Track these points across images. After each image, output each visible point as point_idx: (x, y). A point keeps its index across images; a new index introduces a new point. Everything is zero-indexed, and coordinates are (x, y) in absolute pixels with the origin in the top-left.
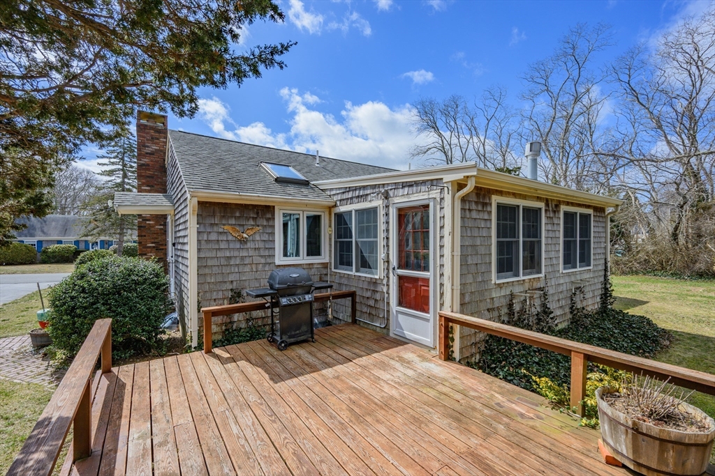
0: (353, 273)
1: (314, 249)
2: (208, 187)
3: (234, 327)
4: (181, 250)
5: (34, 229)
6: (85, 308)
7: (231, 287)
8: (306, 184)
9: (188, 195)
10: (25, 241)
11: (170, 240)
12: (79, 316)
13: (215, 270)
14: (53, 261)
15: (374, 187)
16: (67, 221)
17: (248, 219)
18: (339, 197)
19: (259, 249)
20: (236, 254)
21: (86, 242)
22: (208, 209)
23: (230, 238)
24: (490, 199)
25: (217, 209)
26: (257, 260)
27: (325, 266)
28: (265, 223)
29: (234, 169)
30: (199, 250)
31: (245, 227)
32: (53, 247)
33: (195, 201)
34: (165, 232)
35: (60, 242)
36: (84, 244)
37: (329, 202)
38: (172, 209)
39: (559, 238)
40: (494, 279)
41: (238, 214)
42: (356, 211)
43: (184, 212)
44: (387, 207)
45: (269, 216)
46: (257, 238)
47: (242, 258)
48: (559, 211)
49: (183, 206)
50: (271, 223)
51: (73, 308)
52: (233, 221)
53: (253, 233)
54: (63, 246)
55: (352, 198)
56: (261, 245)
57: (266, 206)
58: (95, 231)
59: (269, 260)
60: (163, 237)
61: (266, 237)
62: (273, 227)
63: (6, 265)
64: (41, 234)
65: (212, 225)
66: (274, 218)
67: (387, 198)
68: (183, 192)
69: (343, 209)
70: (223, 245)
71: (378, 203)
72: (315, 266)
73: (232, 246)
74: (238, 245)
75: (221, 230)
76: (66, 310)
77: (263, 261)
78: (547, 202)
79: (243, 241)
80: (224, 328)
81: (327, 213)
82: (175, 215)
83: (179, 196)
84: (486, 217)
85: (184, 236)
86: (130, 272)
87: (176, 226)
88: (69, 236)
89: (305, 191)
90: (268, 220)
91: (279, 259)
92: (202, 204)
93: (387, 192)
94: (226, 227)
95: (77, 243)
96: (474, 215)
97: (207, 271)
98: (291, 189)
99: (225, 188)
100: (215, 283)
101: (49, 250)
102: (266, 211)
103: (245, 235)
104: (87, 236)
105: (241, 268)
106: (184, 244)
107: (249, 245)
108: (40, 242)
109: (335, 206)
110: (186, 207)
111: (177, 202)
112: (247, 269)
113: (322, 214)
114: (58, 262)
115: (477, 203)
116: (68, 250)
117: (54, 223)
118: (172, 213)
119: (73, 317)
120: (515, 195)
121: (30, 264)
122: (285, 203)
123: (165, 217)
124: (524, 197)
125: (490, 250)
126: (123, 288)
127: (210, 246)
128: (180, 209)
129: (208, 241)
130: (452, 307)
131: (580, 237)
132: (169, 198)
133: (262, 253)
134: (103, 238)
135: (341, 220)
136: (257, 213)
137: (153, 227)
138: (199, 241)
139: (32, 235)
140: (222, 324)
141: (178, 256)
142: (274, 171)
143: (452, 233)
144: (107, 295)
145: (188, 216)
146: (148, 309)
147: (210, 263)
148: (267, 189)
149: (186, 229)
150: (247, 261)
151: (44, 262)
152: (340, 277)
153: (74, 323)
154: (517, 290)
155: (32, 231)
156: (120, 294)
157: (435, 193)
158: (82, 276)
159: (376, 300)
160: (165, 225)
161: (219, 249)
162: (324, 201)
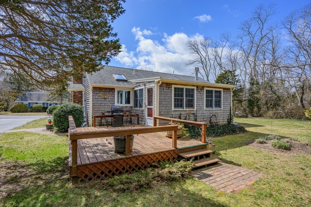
0: (138, 109)
1: (128, 101)
2: (95, 83)
3: (102, 124)
4: (88, 102)
5: (27, 98)
6: (63, 116)
7: (101, 112)
8: (126, 81)
9: (90, 85)
10: (24, 103)
11: (83, 100)
12: (62, 118)
13: (97, 107)
14: (34, 111)
15: (143, 82)
16: (40, 95)
17: (107, 92)
18: (135, 85)
19: (110, 101)
20: (103, 102)
21: (47, 103)
22: (95, 89)
23: (101, 97)
24: (171, 86)
25: (98, 89)
26: (109, 104)
27: (131, 107)
28: (112, 93)
29: (103, 77)
30: (93, 101)
31: (106, 94)
32: (34, 105)
33: (92, 87)
34: (82, 97)
35: (37, 103)
36: (46, 104)
37: (133, 87)
38: (85, 89)
39: (204, 98)
40: (173, 108)
41: (104, 91)
42: (139, 90)
43: (89, 90)
44: (145, 88)
45: (113, 91)
46: (110, 98)
47: (105, 103)
48: (203, 90)
49: (88, 88)
50: (114, 93)
51: (60, 116)
52: (102, 93)
53: (108, 96)
54: (38, 105)
55: (138, 86)
56: (111, 100)
57: (112, 88)
58: (51, 99)
59: (113, 105)
60: (81, 99)
61: (112, 98)
62: (114, 94)
63: (17, 112)
64: (30, 100)
65: (96, 94)
66: (115, 92)
67: (145, 86)
68: (88, 84)
69: (136, 89)
70: (99, 100)
71: (143, 87)
72: (128, 107)
73: (102, 100)
74: (104, 100)
75: (99, 95)
76: (58, 116)
77: (111, 105)
78: (197, 87)
79: (105, 99)
80: (99, 124)
81: (132, 90)
82: (86, 91)
83: (87, 85)
84: (170, 91)
85: (89, 97)
86: (74, 107)
87: (86, 95)
88: (41, 101)
89: (125, 83)
90: (113, 92)
91: (116, 104)
92: (94, 88)
93: (145, 84)
94: (100, 94)
95: (43, 104)
96: (165, 90)
97: (95, 107)
98: (121, 83)
99: (100, 83)
100: (97, 110)
101: (33, 107)
102: (112, 90)
103: (106, 97)
104: (48, 101)
105: (104, 106)
106: (88, 99)
107: (107, 100)
108: (29, 103)
109: (134, 88)
110: (89, 88)
111: (86, 87)
112: (106, 107)
113: (131, 91)
114: (36, 112)
115: (166, 87)
116: (40, 107)
117: (34, 96)
118: (85, 90)
119: (60, 118)
120: (182, 85)
121: (26, 112)
122: (118, 87)
123: (81, 92)
124: (186, 85)
125: (171, 100)
126: (72, 111)
127: (96, 100)
128: (87, 89)
129: (95, 98)
130: (157, 115)
131: (215, 98)
132: (84, 85)
133: (111, 102)
134: (54, 102)
135: (135, 92)
136: (110, 90)
137: (78, 95)
138: (93, 98)
139: (26, 100)
140: (99, 123)
141: (86, 104)
142: (116, 77)
143: (157, 95)
144: (69, 113)
145: (90, 91)
146: (79, 117)
147: (96, 105)
148: (113, 83)
149: (89, 95)
150: (106, 104)
151: (31, 112)
152: (135, 110)
153: (60, 120)
154: (183, 113)
155: (26, 99)
156: (72, 113)
157: (154, 85)
158: (62, 108)
159: (143, 116)
160: (82, 95)
161: (98, 101)
162: (131, 86)
